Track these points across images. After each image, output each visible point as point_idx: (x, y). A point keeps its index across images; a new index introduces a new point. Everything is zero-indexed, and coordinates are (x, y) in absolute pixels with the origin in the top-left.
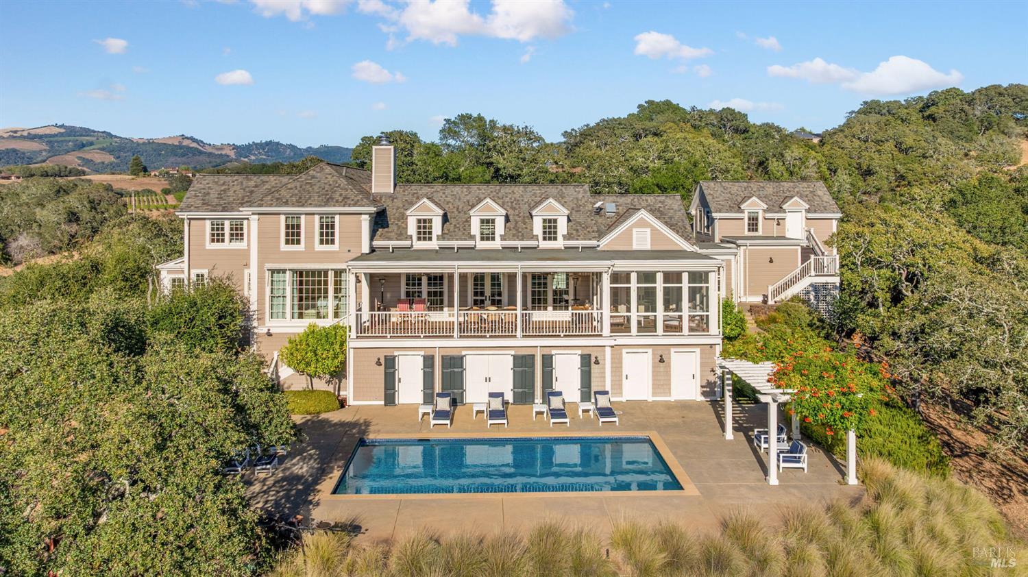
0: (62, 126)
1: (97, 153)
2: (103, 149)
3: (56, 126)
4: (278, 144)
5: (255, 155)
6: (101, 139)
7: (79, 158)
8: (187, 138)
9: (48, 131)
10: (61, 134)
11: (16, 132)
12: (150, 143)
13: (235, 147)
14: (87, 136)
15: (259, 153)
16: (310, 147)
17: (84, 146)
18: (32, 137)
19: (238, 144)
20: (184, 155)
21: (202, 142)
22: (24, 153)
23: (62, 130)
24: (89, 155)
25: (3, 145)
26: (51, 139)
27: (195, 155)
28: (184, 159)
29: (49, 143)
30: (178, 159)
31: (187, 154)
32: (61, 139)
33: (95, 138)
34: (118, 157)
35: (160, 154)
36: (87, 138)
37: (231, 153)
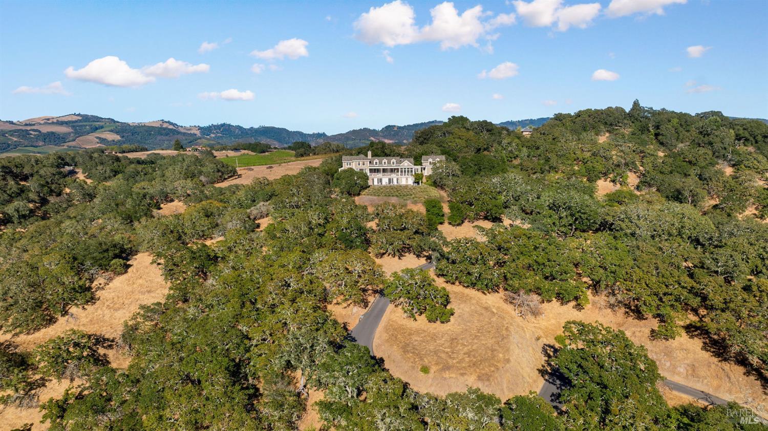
0: (79, 115)
1: (108, 134)
2: (111, 131)
3: (75, 114)
4: (229, 125)
5: (213, 133)
6: (108, 124)
7: (97, 138)
8: (166, 122)
9: (70, 119)
10: (80, 121)
11: (48, 119)
13: (200, 128)
15: (217, 132)
17: (97, 129)
18: (60, 123)
19: (202, 126)
20: (166, 135)
21: (176, 125)
22: (58, 135)
23: (80, 118)
24: (103, 136)
25: (45, 129)
26: (74, 124)
27: (174, 134)
28: (167, 137)
29: (73, 127)
30: (164, 138)
31: (169, 134)
32: (81, 124)
33: (104, 123)
34: (123, 137)
35: (150, 134)
36: (98, 123)
37: (198, 133)
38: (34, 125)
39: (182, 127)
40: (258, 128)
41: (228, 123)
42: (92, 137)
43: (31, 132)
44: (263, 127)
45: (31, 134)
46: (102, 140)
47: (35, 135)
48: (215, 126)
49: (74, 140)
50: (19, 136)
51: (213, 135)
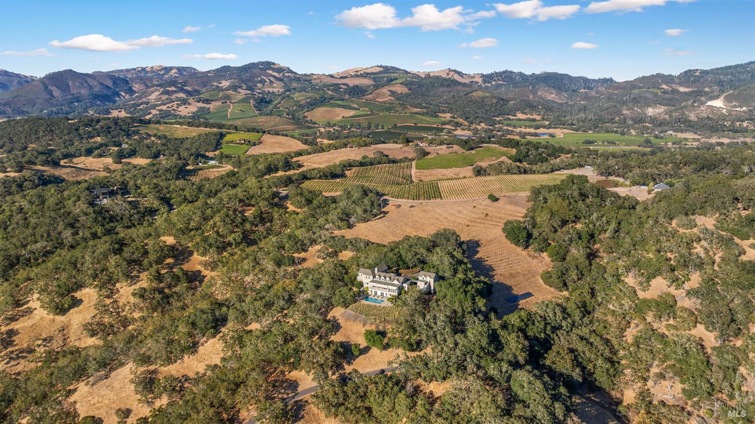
0: (381, 66)
1: (399, 86)
2: (402, 84)
3: (378, 66)
4: (511, 72)
5: (495, 81)
6: (401, 75)
7: (389, 91)
8: (452, 71)
9: (374, 71)
10: (380, 72)
11: (358, 71)
12: (428, 76)
13: (483, 76)
14: (394, 73)
15: (498, 79)
16: (534, 74)
17: (392, 80)
18: (365, 75)
19: (485, 73)
20: (449, 86)
21: (462, 73)
22: (361, 88)
23: (381, 69)
24: (394, 89)
25: (352, 82)
26: (375, 76)
27: (455, 85)
28: (448, 89)
29: (374, 79)
30: (445, 89)
31: (450, 85)
32: (381, 75)
33: (398, 75)
34: (410, 89)
35: (434, 86)
36: (394, 75)
37: (480, 80)
38: (346, 77)
39: (466, 74)
40: (540, 74)
41: (510, 70)
42: (385, 90)
43: (342, 86)
44: (545, 73)
45: (342, 88)
46: (393, 93)
47: (344, 89)
48: (496, 73)
49: (371, 93)
50: (333, 90)
51: (494, 83)
